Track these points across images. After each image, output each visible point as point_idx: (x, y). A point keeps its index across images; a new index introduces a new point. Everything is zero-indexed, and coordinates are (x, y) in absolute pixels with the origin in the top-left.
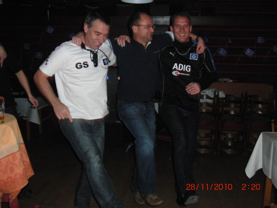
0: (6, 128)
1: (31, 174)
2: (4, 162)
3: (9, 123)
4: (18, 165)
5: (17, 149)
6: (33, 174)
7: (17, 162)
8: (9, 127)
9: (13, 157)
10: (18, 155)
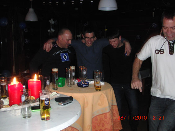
0: (101, 94)
1: (120, 128)
2: (99, 118)
3: (104, 91)
4: (107, 122)
5: (108, 111)
6: (122, 128)
7: (107, 120)
8: (104, 95)
9: (105, 116)
10: (108, 115)
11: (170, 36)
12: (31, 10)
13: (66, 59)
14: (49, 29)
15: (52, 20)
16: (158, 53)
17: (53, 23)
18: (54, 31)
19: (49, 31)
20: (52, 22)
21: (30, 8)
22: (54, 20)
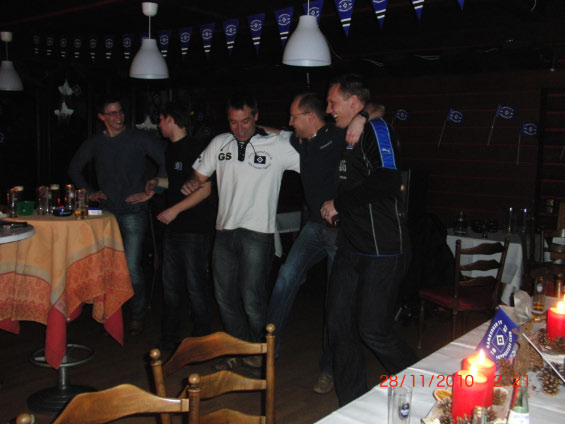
11: (242, 134)
14: (57, 109)
15: (66, 85)
16: (223, 158)
17: (70, 92)
18: (73, 114)
19: (57, 112)
20: (66, 90)
22: (71, 86)
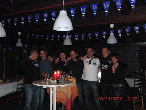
12: (19, 40)
13: (37, 66)
21: (19, 39)
